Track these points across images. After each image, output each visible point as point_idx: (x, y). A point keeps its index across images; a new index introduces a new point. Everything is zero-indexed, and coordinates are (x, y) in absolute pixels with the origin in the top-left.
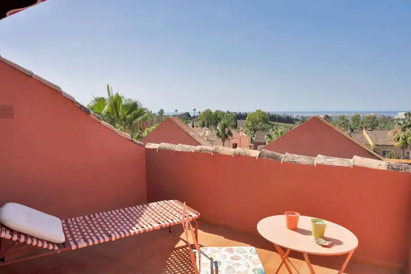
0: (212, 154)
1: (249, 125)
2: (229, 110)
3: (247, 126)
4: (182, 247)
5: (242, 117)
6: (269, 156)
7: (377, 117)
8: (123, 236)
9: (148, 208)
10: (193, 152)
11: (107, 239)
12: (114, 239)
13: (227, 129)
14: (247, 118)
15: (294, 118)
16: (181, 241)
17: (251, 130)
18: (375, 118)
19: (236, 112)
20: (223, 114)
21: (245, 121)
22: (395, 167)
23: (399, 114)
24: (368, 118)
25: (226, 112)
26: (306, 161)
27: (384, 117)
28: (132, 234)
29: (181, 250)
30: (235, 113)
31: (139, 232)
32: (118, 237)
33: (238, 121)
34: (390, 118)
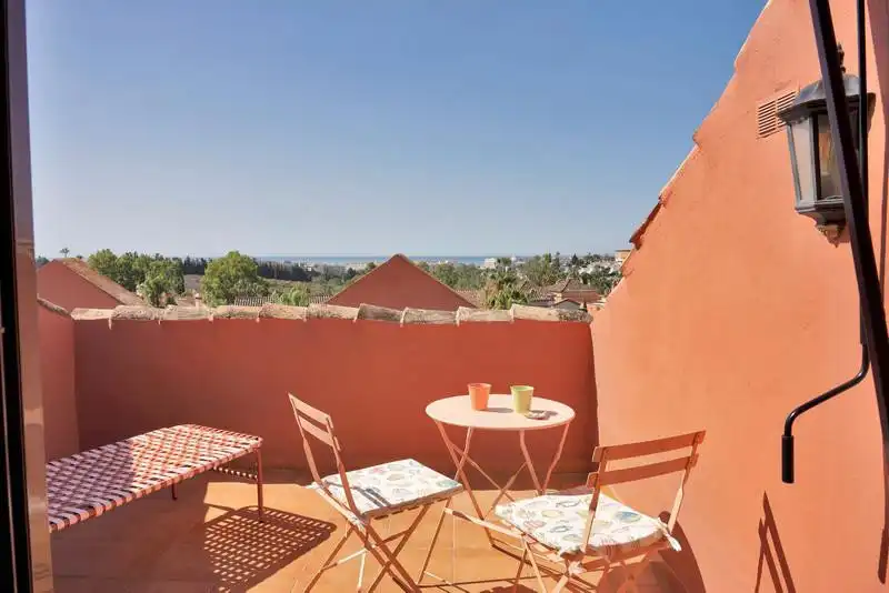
0: (258, 320)
1: (214, 285)
2: (161, 254)
3: (210, 289)
4: (221, 519)
5: (194, 268)
6: (377, 316)
7: (455, 266)
8: (119, 502)
9: (132, 447)
10: (211, 319)
11: (84, 515)
12: (99, 512)
13: (164, 294)
14: (206, 271)
15: (310, 270)
16: (211, 509)
17: (218, 297)
18: (451, 268)
19: (179, 256)
20: (146, 261)
21: (202, 278)
22: (568, 315)
23: (487, 261)
24: (441, 269)
25: (152, 256)
26: (441, 318)
27: (465, 266)
28: (138, 496)
29: (222, 524)
30: (174, 259)
31: (153, 488)
32: (109, 506)
33: (186, 277)
34: (473, 268)
